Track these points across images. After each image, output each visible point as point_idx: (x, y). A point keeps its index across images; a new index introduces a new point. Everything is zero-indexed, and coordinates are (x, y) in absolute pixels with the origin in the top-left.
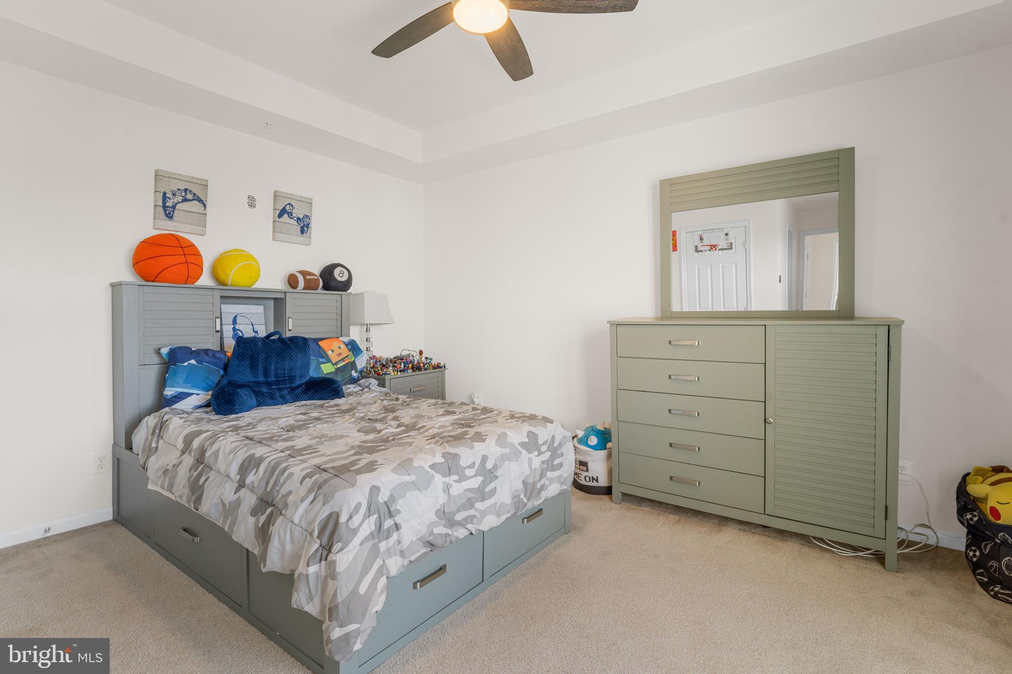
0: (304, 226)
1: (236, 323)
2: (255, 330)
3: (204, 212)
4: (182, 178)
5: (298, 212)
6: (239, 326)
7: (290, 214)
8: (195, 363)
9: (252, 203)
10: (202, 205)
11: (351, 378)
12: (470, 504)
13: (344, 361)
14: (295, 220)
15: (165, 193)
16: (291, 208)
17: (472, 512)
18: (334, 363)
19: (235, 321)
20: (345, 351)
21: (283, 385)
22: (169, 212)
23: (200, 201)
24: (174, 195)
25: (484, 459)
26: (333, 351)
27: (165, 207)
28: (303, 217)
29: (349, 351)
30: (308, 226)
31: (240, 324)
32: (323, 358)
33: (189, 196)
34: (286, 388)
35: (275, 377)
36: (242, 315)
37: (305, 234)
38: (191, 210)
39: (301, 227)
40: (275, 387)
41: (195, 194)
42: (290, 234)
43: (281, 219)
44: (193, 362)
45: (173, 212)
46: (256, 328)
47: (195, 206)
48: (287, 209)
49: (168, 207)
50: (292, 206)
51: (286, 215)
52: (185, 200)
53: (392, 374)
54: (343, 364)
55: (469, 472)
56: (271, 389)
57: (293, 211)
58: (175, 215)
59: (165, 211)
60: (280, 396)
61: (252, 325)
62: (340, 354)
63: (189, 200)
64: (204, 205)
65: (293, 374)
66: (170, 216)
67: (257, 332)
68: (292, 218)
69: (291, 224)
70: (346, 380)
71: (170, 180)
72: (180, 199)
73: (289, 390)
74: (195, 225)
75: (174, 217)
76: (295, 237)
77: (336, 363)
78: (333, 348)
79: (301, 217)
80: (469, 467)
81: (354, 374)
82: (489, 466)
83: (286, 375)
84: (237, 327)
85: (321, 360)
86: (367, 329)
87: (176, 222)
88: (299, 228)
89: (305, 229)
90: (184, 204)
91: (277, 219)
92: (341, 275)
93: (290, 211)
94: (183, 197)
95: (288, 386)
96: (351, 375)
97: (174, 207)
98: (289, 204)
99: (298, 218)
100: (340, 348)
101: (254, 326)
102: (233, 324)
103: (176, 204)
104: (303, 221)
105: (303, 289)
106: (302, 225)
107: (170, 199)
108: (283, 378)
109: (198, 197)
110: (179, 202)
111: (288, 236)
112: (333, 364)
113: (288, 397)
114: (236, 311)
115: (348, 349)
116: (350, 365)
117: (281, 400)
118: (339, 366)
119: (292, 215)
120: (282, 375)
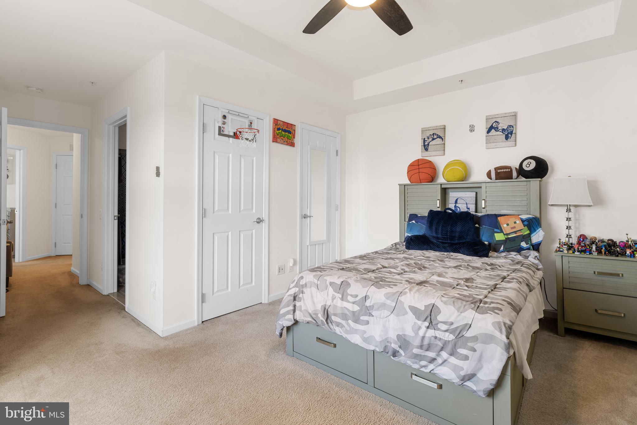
0: (508, 133)
1: (457, 203)
2: (468, 207)
3: (443, 143)
4: (432, 129)
5: (503, 125)
6: (459, 205)
7: (496, 129)
8: (415, 223)
9: (472, 129)
10: (441, 140)
11: (519, 247)
12: (344, 317)
13: (516, 233)
14: (501, 131)
15: (424, 139)
16: (497, 124)
17: (343, 322)
18: (505, 233)
19: (456, 202)
20: (519, 225)
21: (445, 240)
22: (426, 147)
23: (440, 137)
24: (428, 138)
25: (366, 298)
26: (508, 225)
27: (424, 145)
28: (507, 127)
29: (524, 227)
30: (511, 133)
31: (459, 204)
32: (498, 229)
33: (435, 137)
34: (448, 243)
35: (441, 235)
36: (461, 198)
37: (509, 139)
38: (436, 144)
39: (506, 135)
40: (440, 241)
41: (437, 135)
42: (496, 142)
43: (490, 134)
44: (414, 222)
45: (428, 147)
46: (469, 206)
47: (438, 141)
48: (494, 126)
49: (426, 145)
50: (498, 122)
51: (493, 130)
52: (433, 139)
53: (566, 252)
54: (515, 235)
55: (350, 298)
56: (438, 242)
57: (499, 126)
58: (429, 148)
59: (425, 147)
60: (443, 247)
61: (467, 204)
62: (512, 228)
63: (435, 139)
64: (442, 139)
65: (453, 235)
66: (426, 150)
67: (469, 209)
68: (498, 131)
69: (497, 135)
70: (513, 248)
71: (427, 131)
72: (431, 139)
73: (450, 244)
74: (438, 151)
75: (429, 150)
76: (501, 143)
77: (507, 234)
78: (509, 222)
79: (505, 128)
80: (351, 295)
81: (523, 244)
82: (368, 303)
83: (448, 235)
84: (457, 205)
85: (496, 230)
86: (567, 210)
87: (430, 151)
88: (504, 136)
89: (509, 135)
90: (433, 141)
91: (487, 135)
92: (528, 166)
93: (496, 126)
94: (432, 138)
95: (449, 241)
96: (520, 245)
97: (428, 145)
98: (496, 122)
99: (503, 130)
100: (515, 223)
101: (468, 205)
102: (455, 204)
103: (429, 142)
104: (507, 131)
105: (496, 180)
106: (506, 134)
107: (426, 141)
108: (446, 237)
109: (439, 136)
110: (430, 141)
111: (495, 144)
112: (504, 235)
113: (448, 248)
114: (458, 196)
115: (523, 224)
116: (522, 237)
117: (444, 249)
118: (509, 236)
119: (498, 128)
120: (446, 235)
